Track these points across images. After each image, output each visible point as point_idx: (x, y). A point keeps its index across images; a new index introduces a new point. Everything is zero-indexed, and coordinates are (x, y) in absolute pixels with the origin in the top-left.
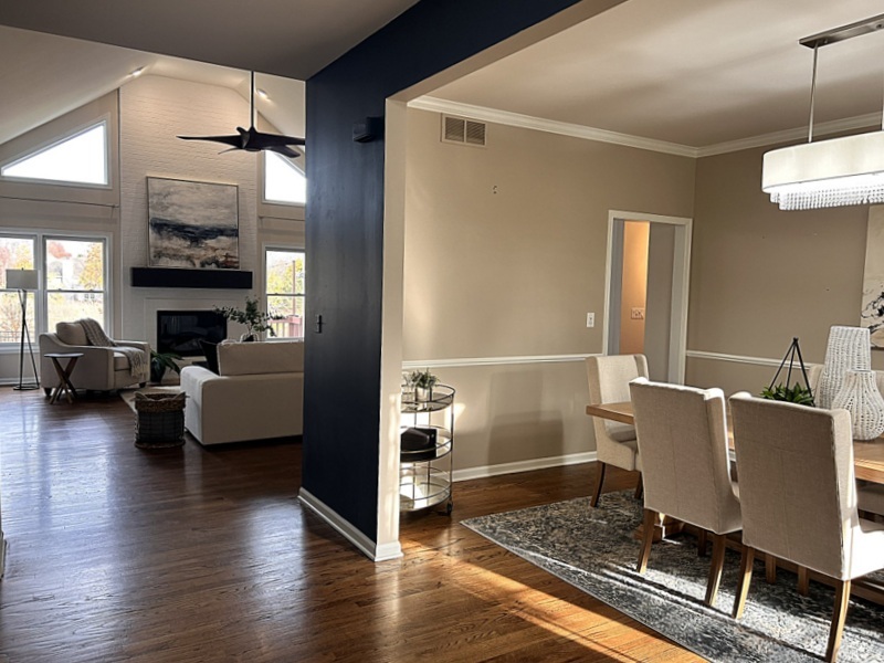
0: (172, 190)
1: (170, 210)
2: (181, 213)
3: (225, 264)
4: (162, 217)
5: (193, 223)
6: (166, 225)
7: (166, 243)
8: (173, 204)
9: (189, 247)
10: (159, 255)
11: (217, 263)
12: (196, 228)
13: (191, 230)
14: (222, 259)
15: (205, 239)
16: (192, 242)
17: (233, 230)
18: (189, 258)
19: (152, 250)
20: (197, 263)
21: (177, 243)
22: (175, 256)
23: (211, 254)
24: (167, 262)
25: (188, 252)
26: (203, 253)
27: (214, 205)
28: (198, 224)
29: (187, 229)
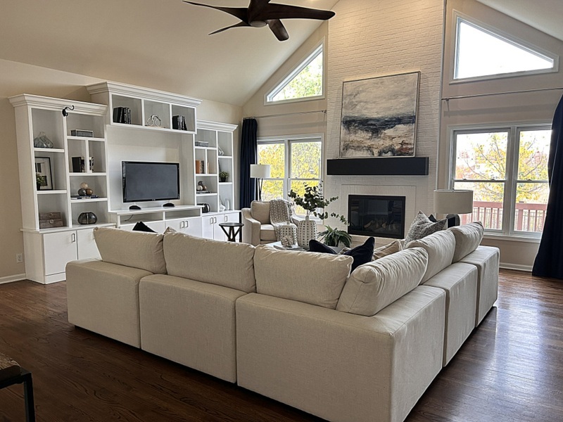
0: (361, 89)
1: (358, 107)
2: (367, 108)
3: (401, 152)
4: (351, 115)
5: (375, 116)
6: (354, 121)
7: (353, 137)
8: (361, 102)
9: (370, 138)
10: (347, 147)
11: (392, 150)
12: (377, 120)
13: (373, 123)
14: (397, 147)
15: (384, 129)
16: (373, 133)
17: (411, 117)
18: (369, 149)
19: (342, 144)
20: (376, 152)
21: (362, 136)
22: (358, 148)
23: (388, 143)
24: (352, 153)
25: (369, 143)
26: (381, 142)
27: (395, 96)
28: (380, 116)
29: (370, 123)
